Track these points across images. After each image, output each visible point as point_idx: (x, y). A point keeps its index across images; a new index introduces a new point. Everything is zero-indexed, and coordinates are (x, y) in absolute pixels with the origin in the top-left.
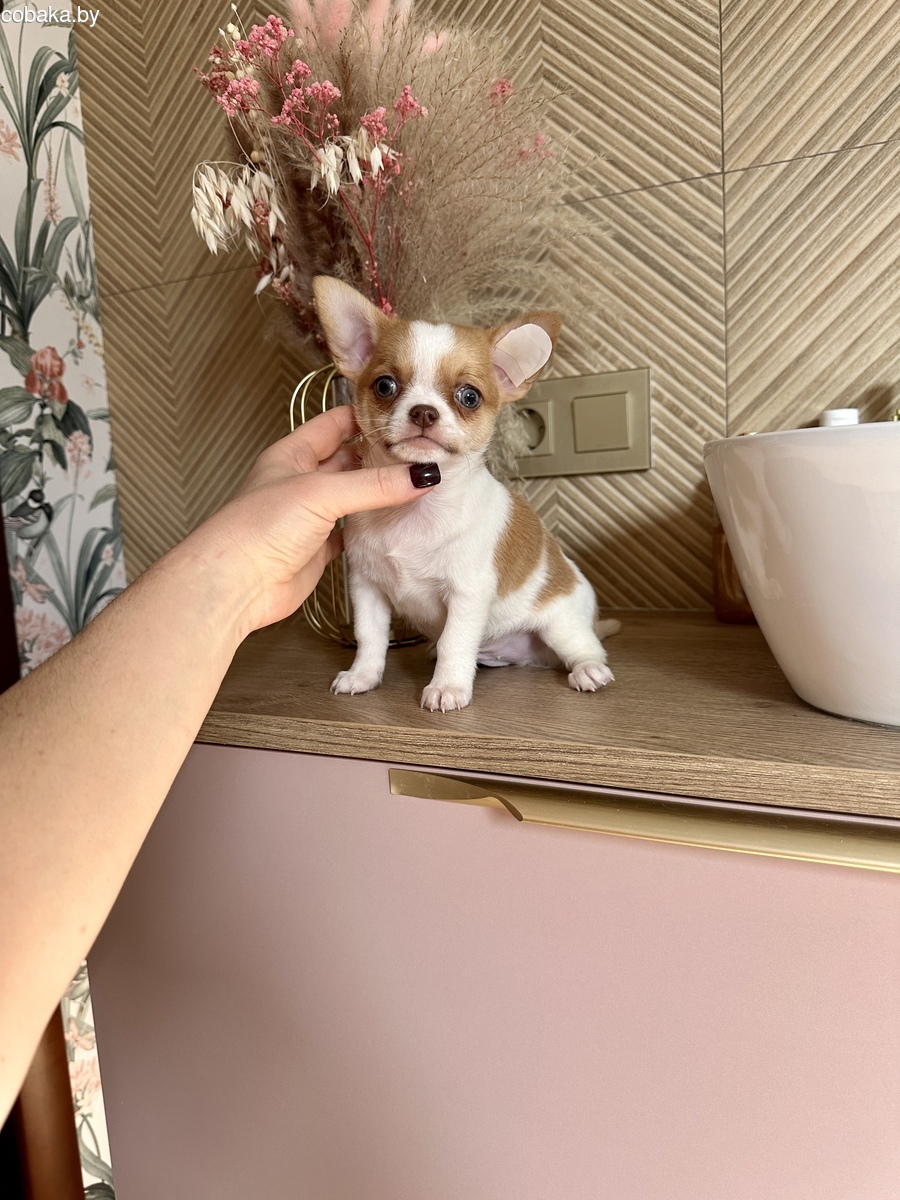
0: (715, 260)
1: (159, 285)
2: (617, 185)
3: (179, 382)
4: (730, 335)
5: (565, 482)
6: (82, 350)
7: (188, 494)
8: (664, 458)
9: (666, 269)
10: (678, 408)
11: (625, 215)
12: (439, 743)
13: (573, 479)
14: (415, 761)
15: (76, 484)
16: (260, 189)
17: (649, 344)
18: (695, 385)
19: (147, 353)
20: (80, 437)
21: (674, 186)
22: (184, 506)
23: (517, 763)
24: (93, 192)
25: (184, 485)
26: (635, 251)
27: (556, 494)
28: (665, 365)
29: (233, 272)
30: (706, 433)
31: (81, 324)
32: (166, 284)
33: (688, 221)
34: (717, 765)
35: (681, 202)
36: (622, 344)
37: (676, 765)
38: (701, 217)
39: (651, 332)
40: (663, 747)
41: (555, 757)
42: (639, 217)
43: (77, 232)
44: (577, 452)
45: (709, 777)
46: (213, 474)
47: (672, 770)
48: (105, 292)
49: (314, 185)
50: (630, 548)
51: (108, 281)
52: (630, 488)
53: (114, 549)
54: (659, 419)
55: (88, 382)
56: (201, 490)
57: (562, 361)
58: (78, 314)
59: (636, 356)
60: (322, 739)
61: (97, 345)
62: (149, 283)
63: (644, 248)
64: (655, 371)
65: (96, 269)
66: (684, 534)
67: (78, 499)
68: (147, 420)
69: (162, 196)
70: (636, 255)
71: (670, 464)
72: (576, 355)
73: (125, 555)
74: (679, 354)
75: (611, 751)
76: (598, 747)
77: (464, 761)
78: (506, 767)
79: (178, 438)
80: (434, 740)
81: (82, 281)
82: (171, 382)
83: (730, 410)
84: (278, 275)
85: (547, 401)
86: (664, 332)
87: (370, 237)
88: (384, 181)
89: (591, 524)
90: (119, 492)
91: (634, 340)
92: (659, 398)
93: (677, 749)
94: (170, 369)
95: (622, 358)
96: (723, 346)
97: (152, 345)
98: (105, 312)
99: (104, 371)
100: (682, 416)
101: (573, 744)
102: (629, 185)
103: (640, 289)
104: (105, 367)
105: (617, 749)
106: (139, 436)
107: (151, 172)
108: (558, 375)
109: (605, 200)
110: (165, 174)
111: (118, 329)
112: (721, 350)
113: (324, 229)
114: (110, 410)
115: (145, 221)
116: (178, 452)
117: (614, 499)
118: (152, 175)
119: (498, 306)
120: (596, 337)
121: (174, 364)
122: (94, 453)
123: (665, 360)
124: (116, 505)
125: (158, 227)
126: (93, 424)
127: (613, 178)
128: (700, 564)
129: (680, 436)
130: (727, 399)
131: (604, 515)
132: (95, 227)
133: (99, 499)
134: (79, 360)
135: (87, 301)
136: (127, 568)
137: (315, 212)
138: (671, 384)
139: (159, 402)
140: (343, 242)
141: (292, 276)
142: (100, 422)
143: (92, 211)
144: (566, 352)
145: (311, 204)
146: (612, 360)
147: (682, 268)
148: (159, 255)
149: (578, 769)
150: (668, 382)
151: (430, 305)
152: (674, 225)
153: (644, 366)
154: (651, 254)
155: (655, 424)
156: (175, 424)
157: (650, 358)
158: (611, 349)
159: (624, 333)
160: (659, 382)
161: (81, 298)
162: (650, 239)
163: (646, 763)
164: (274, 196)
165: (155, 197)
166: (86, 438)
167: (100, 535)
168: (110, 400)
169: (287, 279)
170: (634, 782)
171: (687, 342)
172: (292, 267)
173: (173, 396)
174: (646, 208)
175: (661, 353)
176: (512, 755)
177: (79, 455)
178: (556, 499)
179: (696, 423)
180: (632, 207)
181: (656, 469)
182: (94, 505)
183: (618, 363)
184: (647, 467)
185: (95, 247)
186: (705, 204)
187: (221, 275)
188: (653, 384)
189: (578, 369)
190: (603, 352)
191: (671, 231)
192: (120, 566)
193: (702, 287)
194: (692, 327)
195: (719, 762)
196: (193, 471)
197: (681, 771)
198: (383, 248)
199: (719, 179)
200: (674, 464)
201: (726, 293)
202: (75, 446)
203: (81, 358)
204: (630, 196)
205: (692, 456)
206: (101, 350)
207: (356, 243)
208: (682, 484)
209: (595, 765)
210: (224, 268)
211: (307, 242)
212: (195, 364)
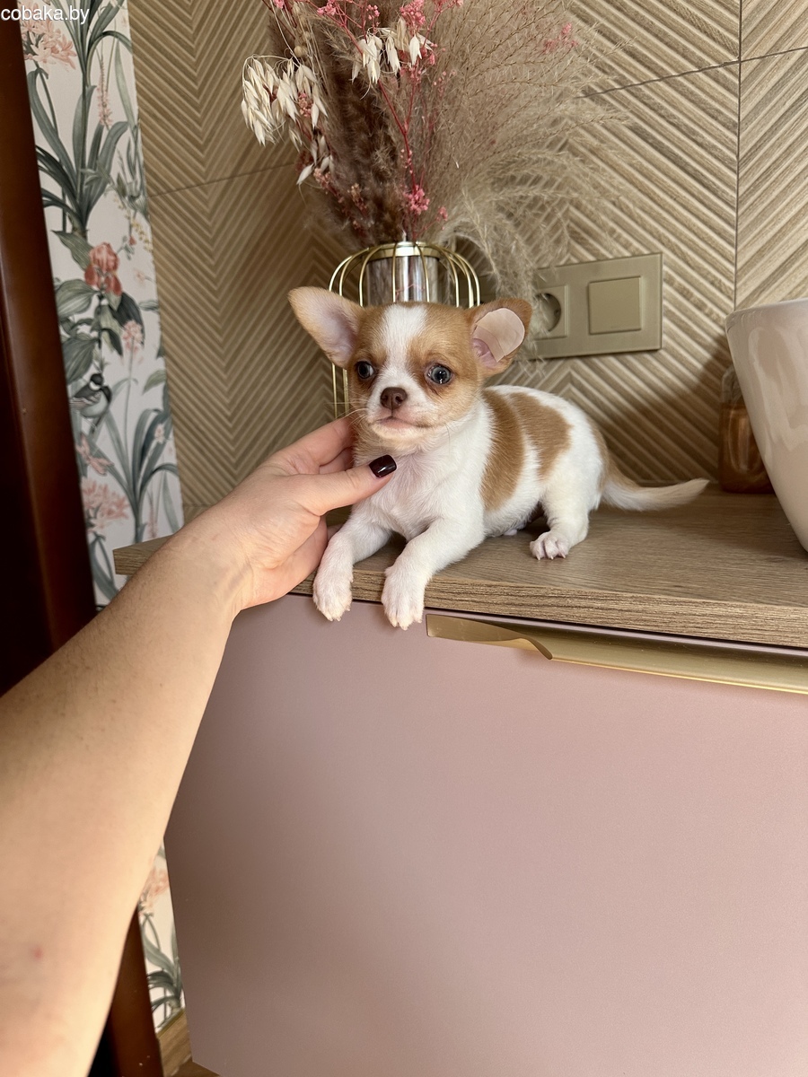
0: (728, 148)
1: (202, 184)
2: (634, 76)
3: (221, 274)
4: (740, 220)
5: (579, 363)
6: (134, 246)
7: (230, 378)
8: (673, 339)
9: (681, 158)
10: (688, 292)
11: (641, 106)
12: (474, 591)
13: (586, 360)
14: (450, 607)
15: (130, 369)
16: (303, 82)
17: (662, 230)
18: (705, 269)
19: (192, 248)
20: (133, 326)
21: (690, 77)
22: (226, 389)
23: (547, 609)
24: (141, 98)
25: (226, 370)
26: (650, 141)
27: (570, 374)
28: (677, 251)
29: (269, 171)
30: (714, 316)
31: (132, 222)
32: (208, 183)
33: (704, 110)
34: (738, 610)
35: (697, 91)
36: (636, 231)
37: (699, 610)
38: (717, 106)
39: (664, 219)
40: (687, 594)
41: (583, 603)
42: (656, 108)
43: (127, 136)
44: (591, 334)
45: (730, 621)
46: (251, 360)
47: (695, 615)
48: (153, 192)
49: (355, 75)
50: (638, 424)
51: (154, 181)
52: (641, 368)
53: (165, 428)
54: (670, 302)
55: (139, 276)
56: (241, 375)
57: (578, 247)
58: (129, 212)
59: (650, 242)
60: (366, 587)
61: (147, 241)
62: (193, 183)
63: (659, 138)
64: (668, 256)
65: (144, 171)
66: (691, 410)
67: (133, 383)
68: (193, 311)
69: (204, 100)
70: (651, 145)
71: (679, 344)
72: (591, 241)
73: (175, 435)
74: (691, 240)
75: (637, 597)
76: (625, 594)
77: (497, 606)
78: (536, 613)
79: (220, 327)
80: (469, 589)
81: (133, 182)
82: (214, 275)
83: (738, 293)
84: (319, 165)
85: (564, 285)
86: (677, 219)
87: (406, 126)
88: (420, 72)
89: (602, 403)
90: (168, 377)
91: (648, 227)
92: (670, 282)
93: (700, 596)
94: (213, 263)
95: (636, 244)
96: (733, 232)
97: (196, 241)
98: (154, 212)
99: (152, 266)
100: (692, 299)
101: (600, 591)
102: (646, 76)
103: (655, 178)
104: (154, 262)
105: (642, 595)
106: (185, 325)
107: (193, 76)
108: (575, 261)
109: (623, 92)
110: (206, 79)
111: (165, 226)
112: (731, 236)
113: (362, 120)
114: (159, 302)
115: (189, 124)
116: (221, 339)
117: (626, 378)
118: (194, 80)
119: (521, 193)
120: (612, 224)
121: (217, 257)
122: (146, 342)
123: (677, 245)
124: (166, 389)
125: (200, 129)
126: (145, 315)
127: (632, 70)
128: (705, 439)
129: (690, 319)
130: (735, 283)
131: (615, 394)
132: (143, 131)
133: (151, 383)
134: (131, 255)
135: (137, 201)
136: (177, 446)
137: (354, 104)
138: (682, 269)
139: (203, 293)
140: (380, 132)
141: (332, 167)
142: (150, 313)
143: (140, 116)
144: (582, 238)
145: (351, 96)
146: (627, 246)
147: (696, 156)
148: (202, 156)
149: (604, 614)
150: (679, 266)
151: (460, 191)
152: (691, 116)
153: (656, 251)
154: (667, 143)
155: (666, 307)
156: (218, 314)
157: (663, 244)
158: (625, 235)
159: (639, 220)
160: (670, 267)
161: (132, 198)
162: (666, 129)
163: (671, 609)
164: (316, 89)
165: (198, 101)
166: (139, 327)
167: (153, 415)
168: (159, 293)
169: (327, 170)
170: (657, 626)
171: (698, 228)
172: (331, 157)
173: (215, 288)
174: (662, 98)
175: (673, 239)
176: (542, 601)
177: (133, 343)
178: (569, 379)
179: (705, 306)
180: (649, 98)
181: (666, 349)
182: (147, 388)
183: (632, 249)
184: (658, 347)
185: (143, 150)
186: (720, 93)
187: (258, 174)
188: (665, 268)
189: (593, 254)
190: (617, 239)
191: (687, 121)
192: (170, 444)
193: (715, 175)
194: (704, 214)
195: (740, 607)
196: (234, 357)
197: (704, 615)
198: (417, 138)
199: (735, 68)
200: (683, 344)
201: (738, 180)
202: (129, 334)
203: (133, 253)
204: (648, 87)
205: (701, 337)
206: (150, 246)
207: (392, 132)
208: (691, 364)
209: (622, 610)
210: (262, 167)
211: (346, 133)
212: (235, 258)
